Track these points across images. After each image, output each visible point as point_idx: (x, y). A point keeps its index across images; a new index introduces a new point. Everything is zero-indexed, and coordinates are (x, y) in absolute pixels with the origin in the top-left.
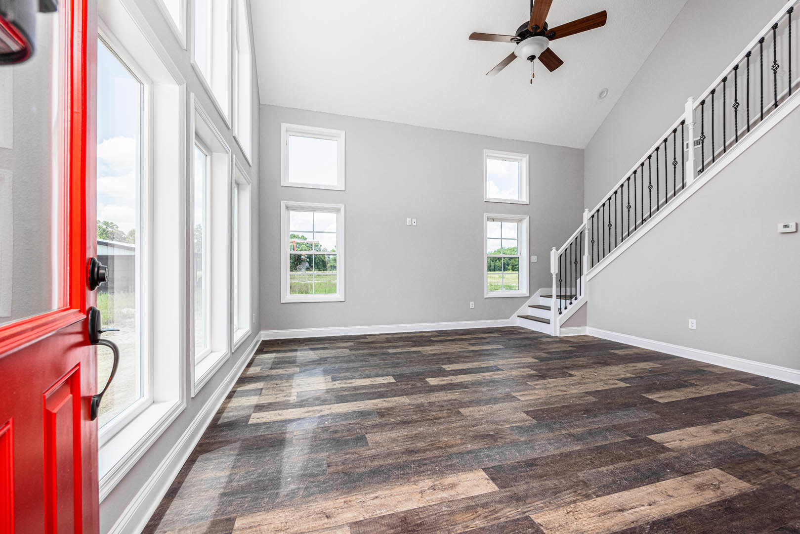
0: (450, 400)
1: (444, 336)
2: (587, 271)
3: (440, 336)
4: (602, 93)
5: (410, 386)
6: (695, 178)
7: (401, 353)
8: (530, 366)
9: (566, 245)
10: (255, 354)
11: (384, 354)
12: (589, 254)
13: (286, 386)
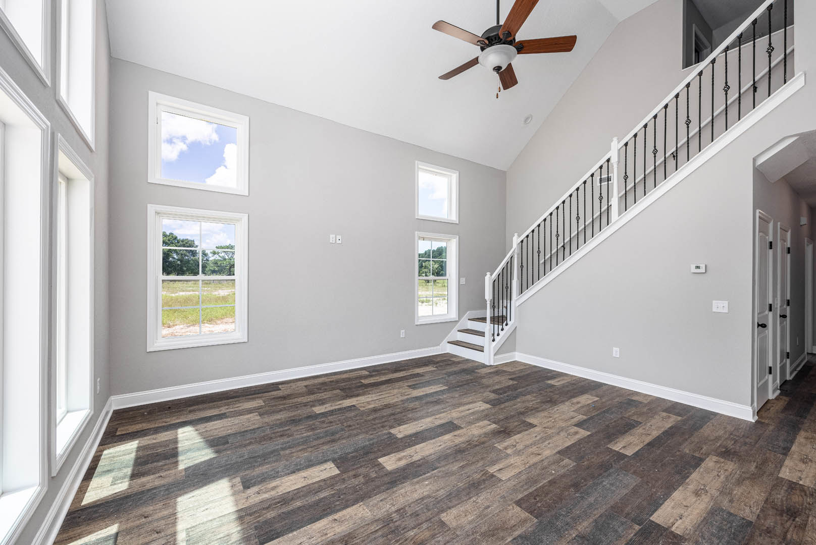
0: (422, 499)
1: (376, 375)
2: (516, 297)
3: (371, 376)
4: (527, 119)
5: (361, 479)
6: (619, 216)
7: (331, 413)
8: (486, 416)
9: (498, 270)
10: (99, 445)
11: (309, 417)
12: (518, 279)
13: (163, 518)
